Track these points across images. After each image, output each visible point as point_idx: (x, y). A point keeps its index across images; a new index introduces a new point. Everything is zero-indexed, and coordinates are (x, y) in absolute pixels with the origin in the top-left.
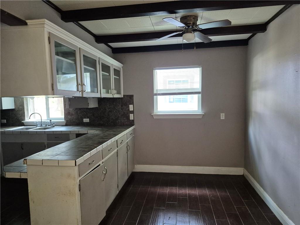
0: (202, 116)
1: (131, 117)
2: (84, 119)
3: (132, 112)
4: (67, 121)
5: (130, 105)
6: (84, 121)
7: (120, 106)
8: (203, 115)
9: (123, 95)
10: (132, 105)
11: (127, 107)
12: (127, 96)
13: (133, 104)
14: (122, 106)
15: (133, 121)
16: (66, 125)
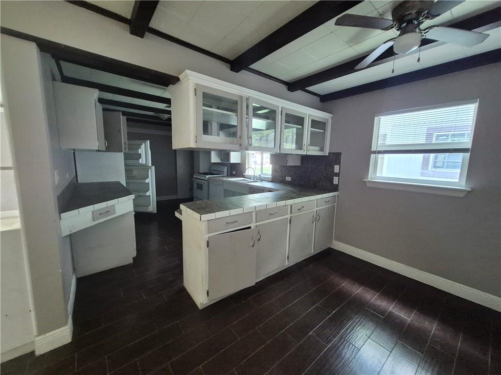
0: (466, 193)
1: (336, 180)
2: (287, 178)
3: (338, 175)
4: (273, 178)
5: (335, 166)
6: (286, 180)
7: (323, 166)
8: (469, 192)
9: (329, 153)
10: (338, 166)
11: (332, 168)
12: (334, 153)
13: (339, 164)
14: (325, 166)
15: (337, 185)
16: (272, 181)
